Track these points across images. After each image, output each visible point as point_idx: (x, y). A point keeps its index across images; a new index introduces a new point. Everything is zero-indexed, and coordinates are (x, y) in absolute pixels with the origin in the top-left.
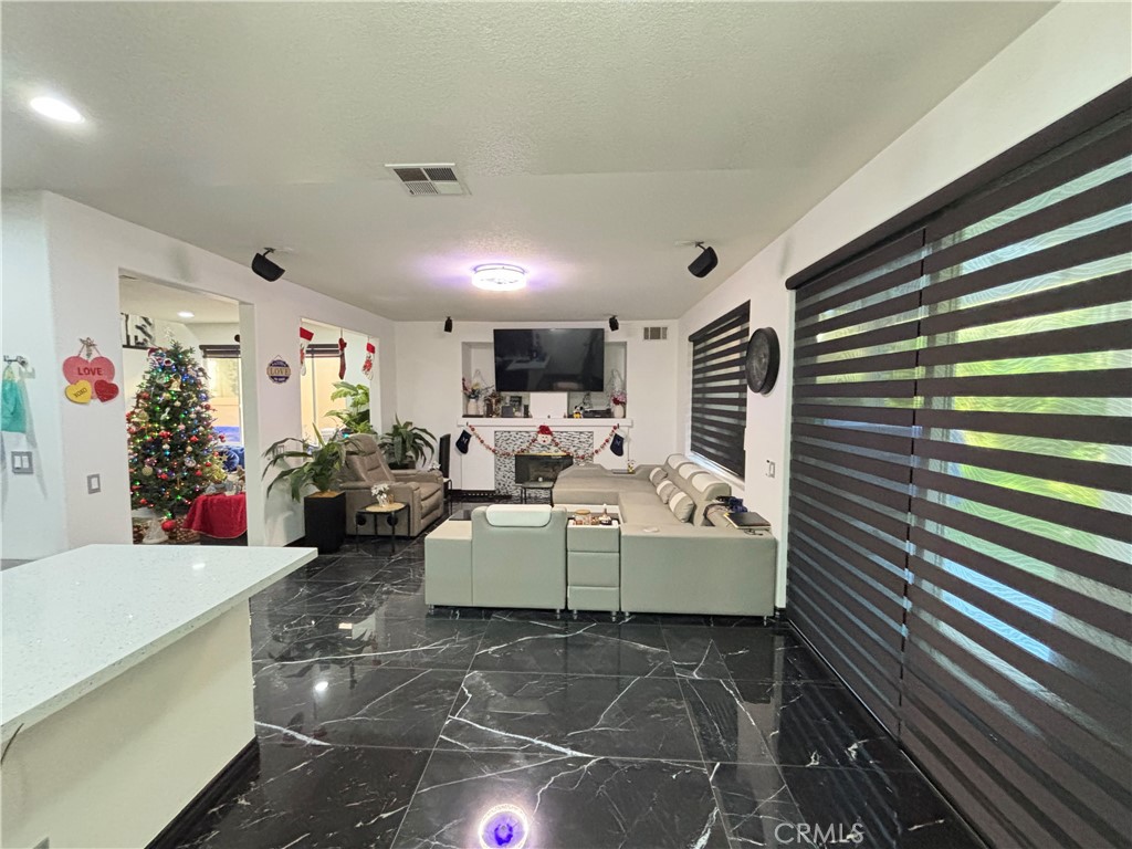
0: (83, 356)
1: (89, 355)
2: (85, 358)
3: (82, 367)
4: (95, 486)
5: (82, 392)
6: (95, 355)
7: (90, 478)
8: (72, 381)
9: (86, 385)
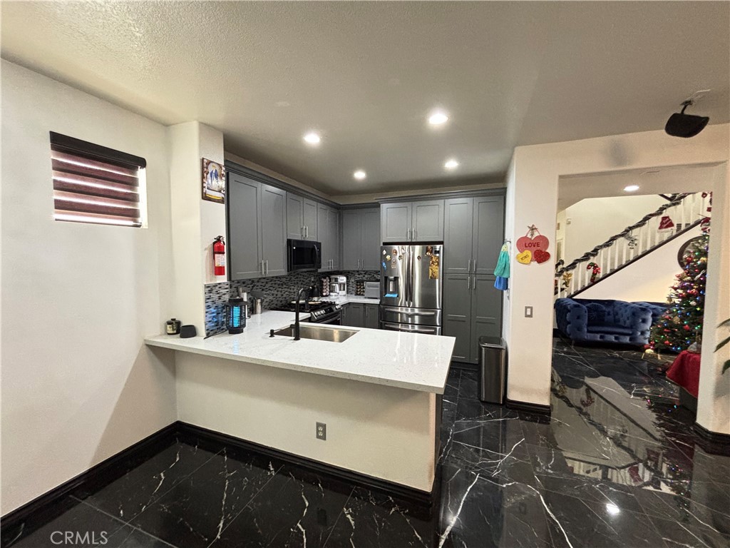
0: (529, 236)
1: (532, 235)
2: (530, 237)
3: (528, 242)
4: (529, 313)
5: (525, 257)
6: (536, 234)
7: (526, 308)
8: (522, 251)
9: (529, 253)
